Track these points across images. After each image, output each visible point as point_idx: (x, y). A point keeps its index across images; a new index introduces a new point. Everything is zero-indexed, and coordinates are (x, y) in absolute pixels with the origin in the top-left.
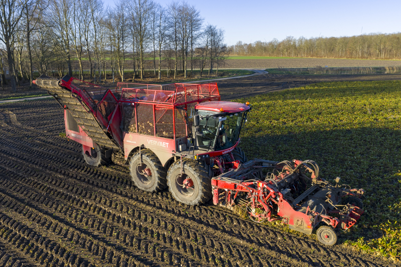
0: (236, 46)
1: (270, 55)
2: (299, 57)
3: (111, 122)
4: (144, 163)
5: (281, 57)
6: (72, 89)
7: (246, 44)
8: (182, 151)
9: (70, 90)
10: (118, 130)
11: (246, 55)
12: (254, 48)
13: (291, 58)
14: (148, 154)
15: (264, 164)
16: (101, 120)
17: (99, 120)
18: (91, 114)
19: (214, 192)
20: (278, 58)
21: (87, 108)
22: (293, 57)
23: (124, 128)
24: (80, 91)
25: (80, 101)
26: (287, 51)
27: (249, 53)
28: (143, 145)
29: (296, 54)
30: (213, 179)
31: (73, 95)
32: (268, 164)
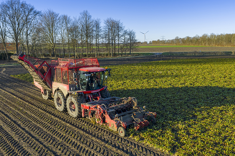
0: (175, 39)
1: (194, 45)
2: (211, 46)
3: (45, 77)
4: (59, 97)
5: (200, 46)
6: (25, 60)
7: (181, 38)
8: (72, 91)
9: (23, 61)
10: (50, 81)
11: (181, 45)
12: (185, 40)
13: (206, 46)
14: (60, 92)
15: (116, 99)
16: (40, 75)
17: (39, 75)
18: (35, 72)
19: (82, 111)
20: (198, 46)
21: (32, 69)
22: (207, 46)
23: (52, 80)
24: (29, 61)
25: (29, 66)
26: (204, 42)
27: (182, 43)
28: (58, 88)
29: (209, 44)
30: (82, 104)
31: (25, 63)
32: (117, 99)
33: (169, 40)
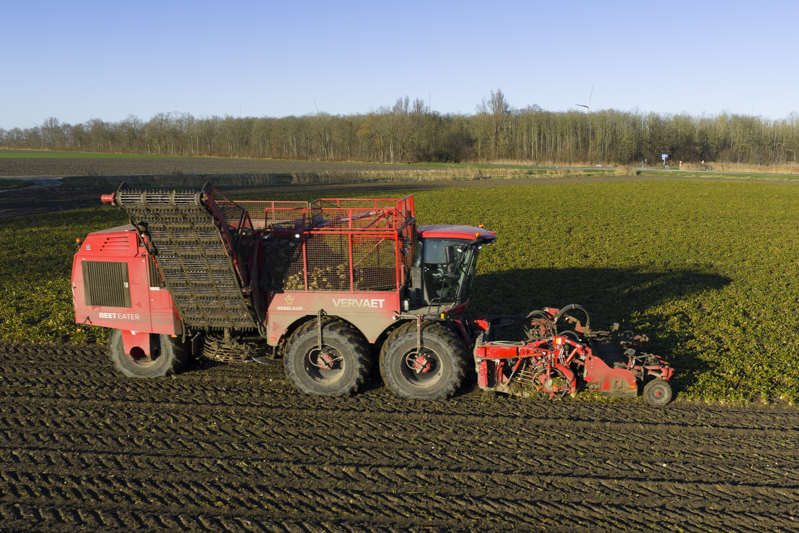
0: (43, 129)
1: (124, 151)
2: (186, 155)
5: (148, 155)
7: (69, 126)
11: (71, 149)
12: (87, 134)
13: (168, 156)
19: (480, 369)
20: (141, 156)
22: (173, 154)
26: (160, 142)
27: (76, 144)
28: (322, 310)
29: (179, 149)
30: (478, 345)
33: (16, 131)
